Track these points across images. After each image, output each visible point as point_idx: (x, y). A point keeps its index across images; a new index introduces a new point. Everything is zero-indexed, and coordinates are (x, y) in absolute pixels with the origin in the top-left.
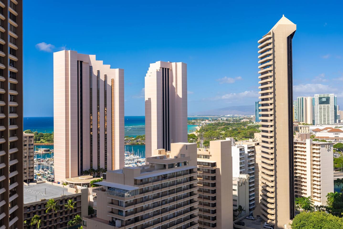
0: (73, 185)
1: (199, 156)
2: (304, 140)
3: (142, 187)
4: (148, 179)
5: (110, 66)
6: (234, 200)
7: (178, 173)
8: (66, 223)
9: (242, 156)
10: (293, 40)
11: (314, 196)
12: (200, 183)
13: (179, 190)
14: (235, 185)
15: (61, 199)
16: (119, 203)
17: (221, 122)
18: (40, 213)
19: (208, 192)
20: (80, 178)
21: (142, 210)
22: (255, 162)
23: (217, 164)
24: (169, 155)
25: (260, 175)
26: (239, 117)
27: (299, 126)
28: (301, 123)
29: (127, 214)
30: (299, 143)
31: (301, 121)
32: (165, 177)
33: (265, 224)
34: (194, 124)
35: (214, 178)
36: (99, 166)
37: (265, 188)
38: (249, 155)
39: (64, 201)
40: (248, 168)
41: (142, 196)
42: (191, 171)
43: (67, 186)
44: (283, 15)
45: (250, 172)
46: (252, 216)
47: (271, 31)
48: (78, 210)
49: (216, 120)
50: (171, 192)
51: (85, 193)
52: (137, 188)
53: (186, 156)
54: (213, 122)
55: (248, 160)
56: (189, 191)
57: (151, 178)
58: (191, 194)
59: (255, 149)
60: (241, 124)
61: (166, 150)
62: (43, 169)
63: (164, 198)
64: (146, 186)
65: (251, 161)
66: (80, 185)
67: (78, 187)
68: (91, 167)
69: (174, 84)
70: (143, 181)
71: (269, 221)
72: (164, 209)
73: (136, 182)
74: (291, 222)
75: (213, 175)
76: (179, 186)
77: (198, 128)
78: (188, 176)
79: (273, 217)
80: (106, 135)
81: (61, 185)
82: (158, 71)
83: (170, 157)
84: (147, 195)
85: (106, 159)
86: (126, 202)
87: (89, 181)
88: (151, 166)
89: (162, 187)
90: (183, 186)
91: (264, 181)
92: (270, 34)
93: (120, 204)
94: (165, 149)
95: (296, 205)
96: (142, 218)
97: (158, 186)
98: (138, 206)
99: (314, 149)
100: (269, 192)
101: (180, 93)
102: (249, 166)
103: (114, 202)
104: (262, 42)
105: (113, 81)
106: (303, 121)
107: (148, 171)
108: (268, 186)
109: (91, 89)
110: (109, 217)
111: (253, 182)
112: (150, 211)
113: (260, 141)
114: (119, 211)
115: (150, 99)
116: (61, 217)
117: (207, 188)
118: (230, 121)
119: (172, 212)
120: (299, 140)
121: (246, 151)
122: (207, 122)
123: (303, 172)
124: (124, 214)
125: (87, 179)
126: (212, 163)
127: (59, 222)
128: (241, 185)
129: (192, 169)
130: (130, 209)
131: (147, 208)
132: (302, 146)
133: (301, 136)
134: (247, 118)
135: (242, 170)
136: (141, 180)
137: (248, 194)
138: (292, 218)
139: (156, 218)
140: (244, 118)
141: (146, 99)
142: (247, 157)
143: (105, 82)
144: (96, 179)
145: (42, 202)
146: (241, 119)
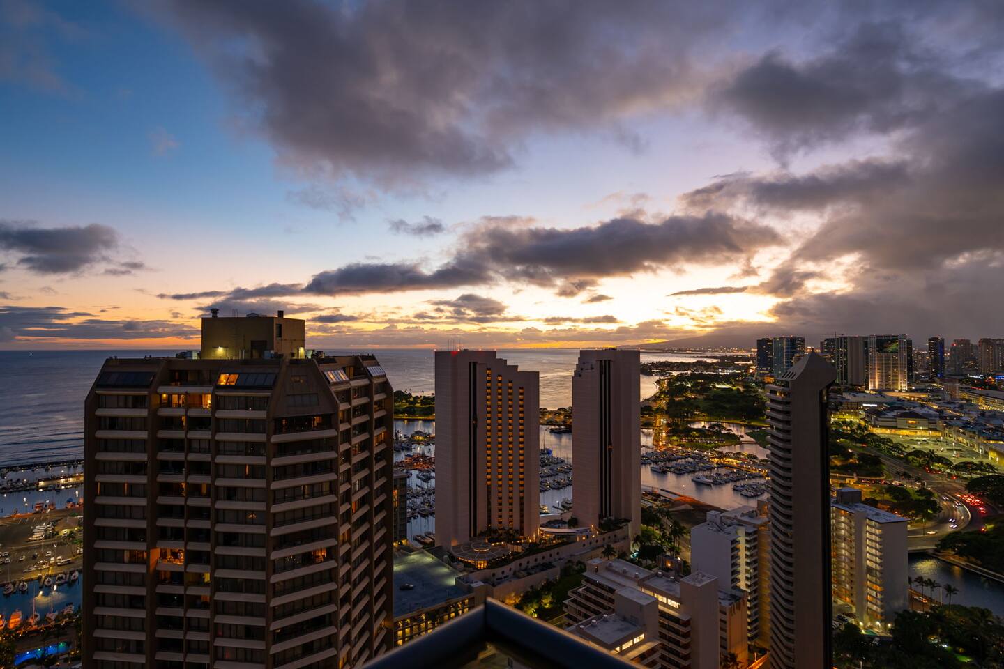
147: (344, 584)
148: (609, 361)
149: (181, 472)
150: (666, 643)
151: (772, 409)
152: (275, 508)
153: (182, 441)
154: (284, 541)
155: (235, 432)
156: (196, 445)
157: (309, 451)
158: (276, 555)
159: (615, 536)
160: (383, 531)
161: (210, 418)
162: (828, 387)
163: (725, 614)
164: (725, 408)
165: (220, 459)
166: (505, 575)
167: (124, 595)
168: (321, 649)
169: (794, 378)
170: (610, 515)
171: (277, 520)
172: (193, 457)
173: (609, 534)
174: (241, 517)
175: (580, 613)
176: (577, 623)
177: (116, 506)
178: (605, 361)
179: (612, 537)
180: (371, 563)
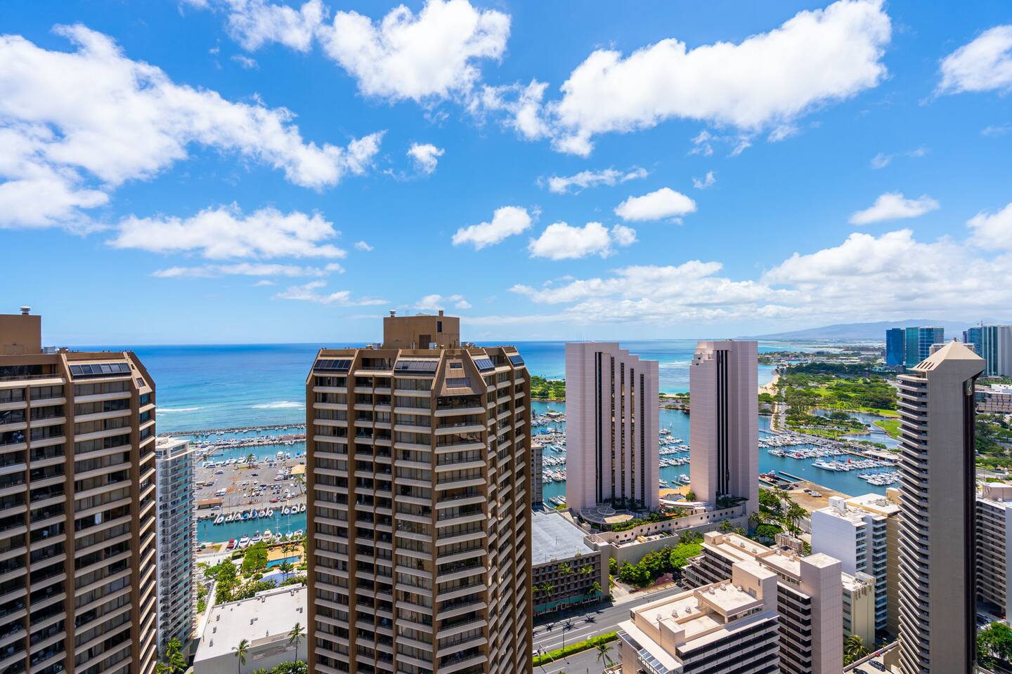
147: (492, 533)
148: (726, 351)
149: (370, 437)
150: (785, 617)
151: (905, 400)
152: (439, 469)
153: (371, 412)
154: (446, 495)
155: (408, 407)
156: (380, 416)
157: (464, 424)
158: (440, 506)
159: (732, 512)
160: (523, 493)
161: (390, 396)
162: (974, 378)
163: (849, 596)
164: (850, 398)
165: (398, 428)
166: (627, 538)
167: (333, 526)
168: (474, 585)
169: (932, 369)
170: (727, 493)
171: (439, 479)
172: (379, 426)
173: (726, 510)
174: (413, 474)
175: (697, 579)
176: (695, 587)
177: (328, 459)
178: (722, 351)
179: (730, 514)
180: (513, 519)
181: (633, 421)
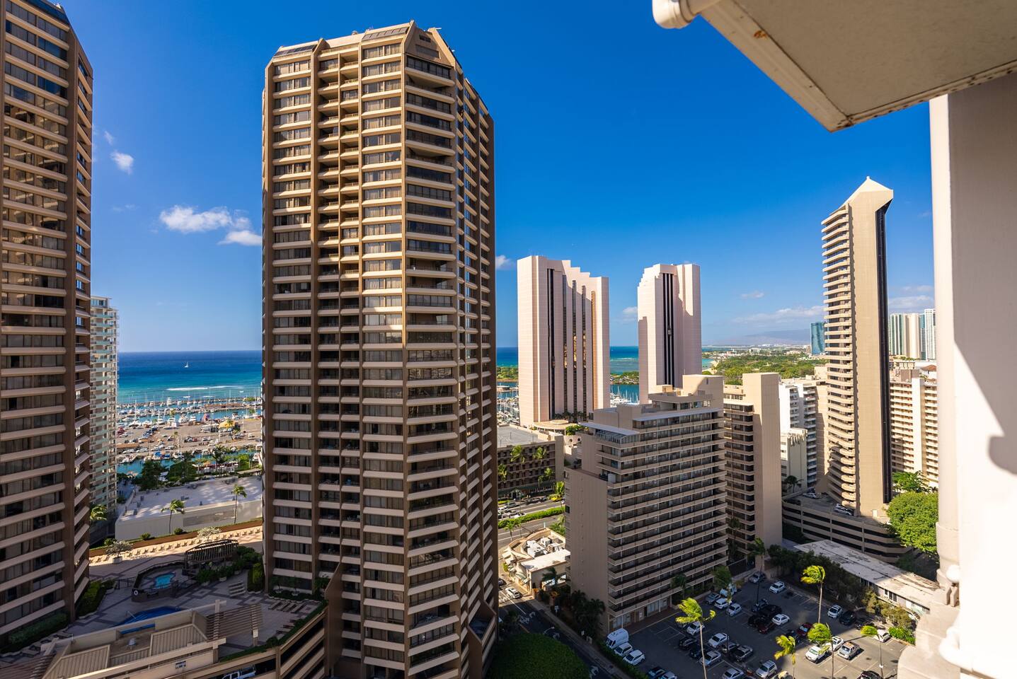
0: (543, 431)
1: (727, 396)
2: (907, 380)
3: (644, 431)
4: (652, 421)
5: (589, 273)
6: (783, 467)
7: (695, 417)
8: (537, 478)
9: (794, 401)
10: (886, 215)
11: (928, 473)
12: (727, 435)
13: (697, 441)
14: (785, 444)
15: (530, 447)
16: (611, 451)
17: (752, 354)
18: (505, 462)
19: (741, 448)
20: (551, 422)
21: (644, 463)
22: (817, 410)
23: (755, 408)
24: (680, 392)
25: (826, 430)
26: (783, 348)
27: (895, 361)
28: (899, 356)
29: (624, 467)
30: (897, 385)
31: (898, 354)
32: (675, 421)
33: (838, 506)
34: (707, 357)
35: (750, 429)
36: (575, 409)
37: (837, 450)
38: (807, 399)
39: (534, 450)
40: (804, 420)
41: (644, 444)
42: (714, 415)
43: (537, 432)
44: (868, 177)
45: (809, 427)
46: (814, 492)
47: (846, 204)
48: (551, 463)
49: (743, 351)
50: (685, 443)
51: (560, 441)
52: (637, 432)
53: (706, 393)
54: (739, 355)
55: (804, 408)
56: (711, 444)
57: (656, 420)
58: (715, 448)
59: (816, 390)
60: (786, 357)
61: (673, 386)
62: (503, 411)
63: (675, 450)
64: (650, 431)
65: (810, 409)
66: (552, 430)
67: (551, 433)
68: (566, 410)
69: (681, 296)
70: (646, 424)
71: (844, 503)
72: (675, 465)
73: (635, 425)
74: (887, 507)
75: (749, 424)
76: (696, 435)
77: (715, 364)
78: (711, 422)
79: (853, 497)
80: (584, 369)
81: (528, 430)
82: (657, 277)
83: (682, 395)
84: (650, 443)
85: (585, 402)
86: (622, 451)
87: (564, 427)
88: (655, 406)
89: (672, 434)
90: (703, 435)
91: (836, 440)
92: (844, 208)
93: (613, 452)
94: (671, 385)
95: (894, 485)
96: (644, 475)
97: (666, 433)
98: (639, 457)
99: (927, 395)
100: (844, 456)
101: (689, 308)
102: (807, 416)
103: (605, 449)
104: (828, 224)
105: (593, 294)
106: (901, 354)
107: (651, 411)
108: (841, 447)
109: (565, 309)
110: (599, 469)
111: (814, 442)
112: (655, 467)
113: (824, 378)
114: (613, 461)
115: (645, 318)
116: (531, 470)
117: (739, 443)
118: (766, 353)
119: (686, 471)
120: (899, 380)
121: (801, 393)
122: (729, 354)
123: (906, 432)
124: (620, 466)
125: (562, 424)
126: (746, 407)
127: (528, 476)
128: (794, 445)
129: (716, 413)
130: (628, 460)
131: (651, 462)
132: (905, 389)
133: (903, 373)
134: (797, 350)
135: (794, 422)
136: (643, 423)
137: (805, 461)
138: (887, 500)
139: (663, 476)
140: (791, 349)
141: (640, 318)
142: (803, 402)
143: (584, 295)
144: (574, 425)
145: (508, 449)
146: (785, 351)
181: (584, 337)
